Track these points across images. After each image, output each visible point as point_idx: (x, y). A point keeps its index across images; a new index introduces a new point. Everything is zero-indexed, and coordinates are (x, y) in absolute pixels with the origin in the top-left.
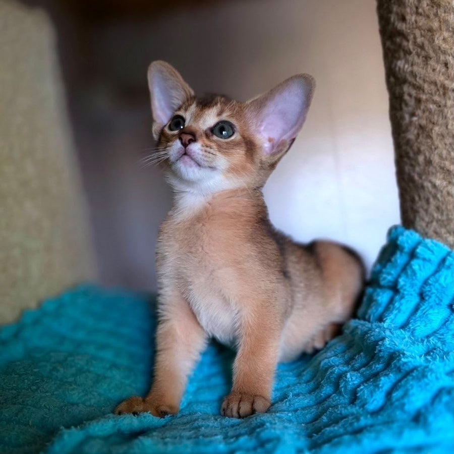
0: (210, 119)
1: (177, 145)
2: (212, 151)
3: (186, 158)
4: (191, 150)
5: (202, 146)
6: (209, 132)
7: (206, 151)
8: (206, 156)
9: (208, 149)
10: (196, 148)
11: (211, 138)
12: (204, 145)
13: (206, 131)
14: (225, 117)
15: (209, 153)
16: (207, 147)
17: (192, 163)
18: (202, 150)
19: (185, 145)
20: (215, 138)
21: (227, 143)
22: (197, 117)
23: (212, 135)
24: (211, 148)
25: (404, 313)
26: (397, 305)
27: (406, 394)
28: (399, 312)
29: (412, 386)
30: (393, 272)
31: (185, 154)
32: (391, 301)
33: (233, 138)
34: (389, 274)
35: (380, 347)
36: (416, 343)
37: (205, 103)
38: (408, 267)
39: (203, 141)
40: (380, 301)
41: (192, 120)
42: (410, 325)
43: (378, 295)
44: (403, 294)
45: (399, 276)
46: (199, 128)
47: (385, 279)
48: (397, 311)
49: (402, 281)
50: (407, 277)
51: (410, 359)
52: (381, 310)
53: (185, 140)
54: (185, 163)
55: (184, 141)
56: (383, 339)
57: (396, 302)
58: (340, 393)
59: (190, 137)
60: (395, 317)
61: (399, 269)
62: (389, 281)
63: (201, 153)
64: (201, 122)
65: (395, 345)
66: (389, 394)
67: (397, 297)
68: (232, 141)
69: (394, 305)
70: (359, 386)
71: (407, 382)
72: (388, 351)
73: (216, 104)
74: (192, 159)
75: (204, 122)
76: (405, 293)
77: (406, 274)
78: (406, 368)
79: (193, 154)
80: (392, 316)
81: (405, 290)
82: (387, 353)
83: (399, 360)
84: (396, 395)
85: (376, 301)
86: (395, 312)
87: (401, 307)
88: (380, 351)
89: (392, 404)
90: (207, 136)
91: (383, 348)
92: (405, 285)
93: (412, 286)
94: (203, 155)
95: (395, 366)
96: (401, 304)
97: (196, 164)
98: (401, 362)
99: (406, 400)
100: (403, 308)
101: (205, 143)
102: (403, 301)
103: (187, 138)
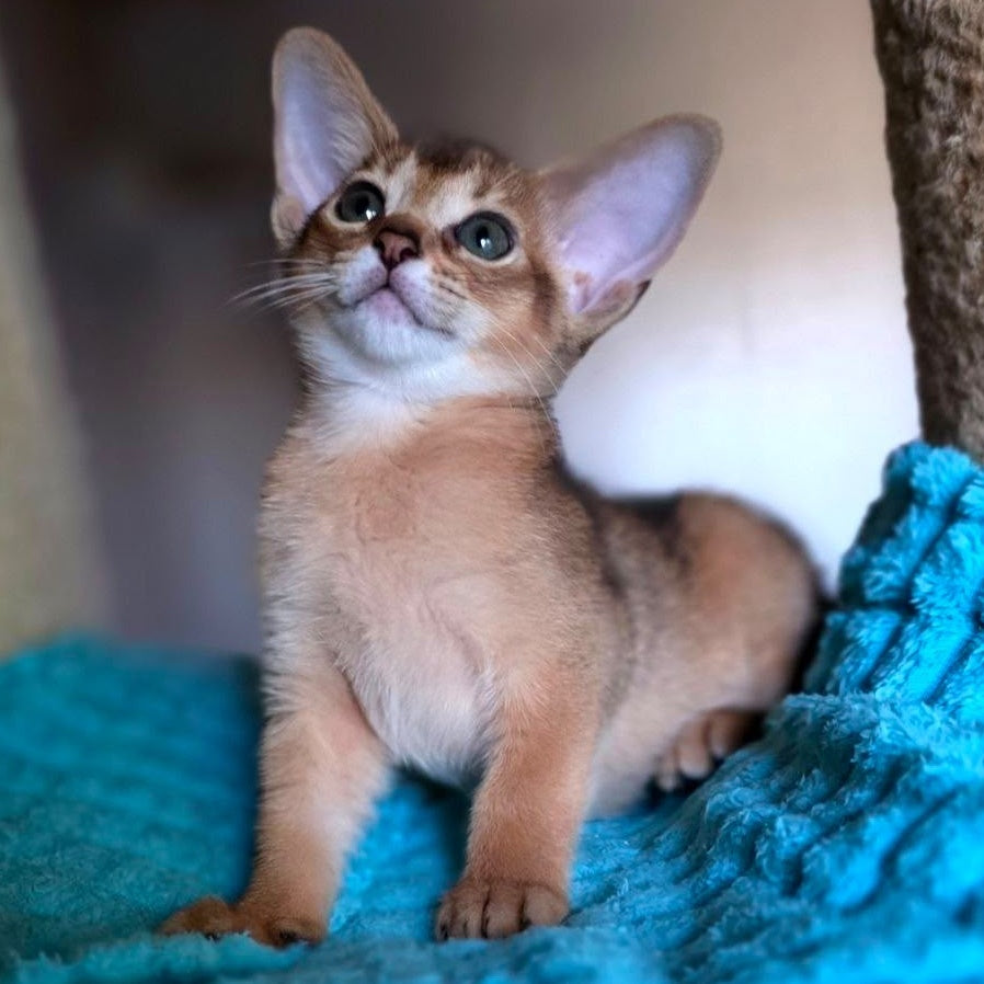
0: (455, 202)
1: (365, 261)
2: (457, 287)
3: (386, 297)
4: (404, 278)
5: (435, 271)
6: (450, 237)
7: (441, 286)
8: (441, 299)
9: (448, 282)
10: (418, 273)
11: (454, 252)
12: (438, 269)
13: (443, 233)
14: (492, 202)
15: (451, 291)
16: (445, 273)
17: (402, 312)
18: (432, 282)
19: (390, 263)
20: (464, 254)
21: (494, 272)
22: (421, 193)
23: (458, 247)
24: (455, 279)
25: (931, 665)
26: (910, 646)
27: (936, 853)
28: (917, 663)
29: (953, 833)
30: (899, 562)
31: (388, 285)
32: (896, 638)
33: (508, 260)
34: (888, 567)
35: (866, 745)
36: (964, 732)
37: (442, 160)
38: (940, 545)
39: (437, 259)
40: (864, 642)
41: (408, 198)
42: (947, 697)
43: (860, 626)
44: (928, 617)
45: (916, 571)
46: (428, 222)
47: (877, 581)
48: (911, 663)
49: (923, 584)
50: (938, 570)
51: (945, 765)
52: (866, 663)
53: (393, 250)
54: (381, 311)
55: (388, 253)
56: (873, 725)
57: (908, 638)
58: (759, 871)
59: (403, 243)
60: (906, 678)
61: (914, 554)
62: (890, 588)
63: (429, 288)
64: (432, 206)
65: (906, 736)
66: (889, 862)
67: (911, 627)
68: (505, 268)
69: (901, 646)
70: (808, 847)
71: (938, 824)
72: (887, 753)
73: (470, 166)
74: (403, 302)
75: (439, 208)
76: (933, 613)
77: (936, 563)
78: (936, 791)
79: (406, 290)
80: (898, 677)
81: (931, 606)
82: (882, 760)
83: (917, 772)
84: (908, 858)
85: (854, 641)
86: (906, 665)
87: (922, 652)
88: (865, 756)
89: (898, 885)
90: (447, 248)
91: (872, 748)
92: (931, 593)
93: (952, 591)
94: (433, 295)
95: (907, 788)
96: (921, 644)
97: (410, 318)
98: (922, 777)
99: (935, 870)
100: (928, 653)
101: (440, 264)
102: (927, 635)
103: (397, 244)
